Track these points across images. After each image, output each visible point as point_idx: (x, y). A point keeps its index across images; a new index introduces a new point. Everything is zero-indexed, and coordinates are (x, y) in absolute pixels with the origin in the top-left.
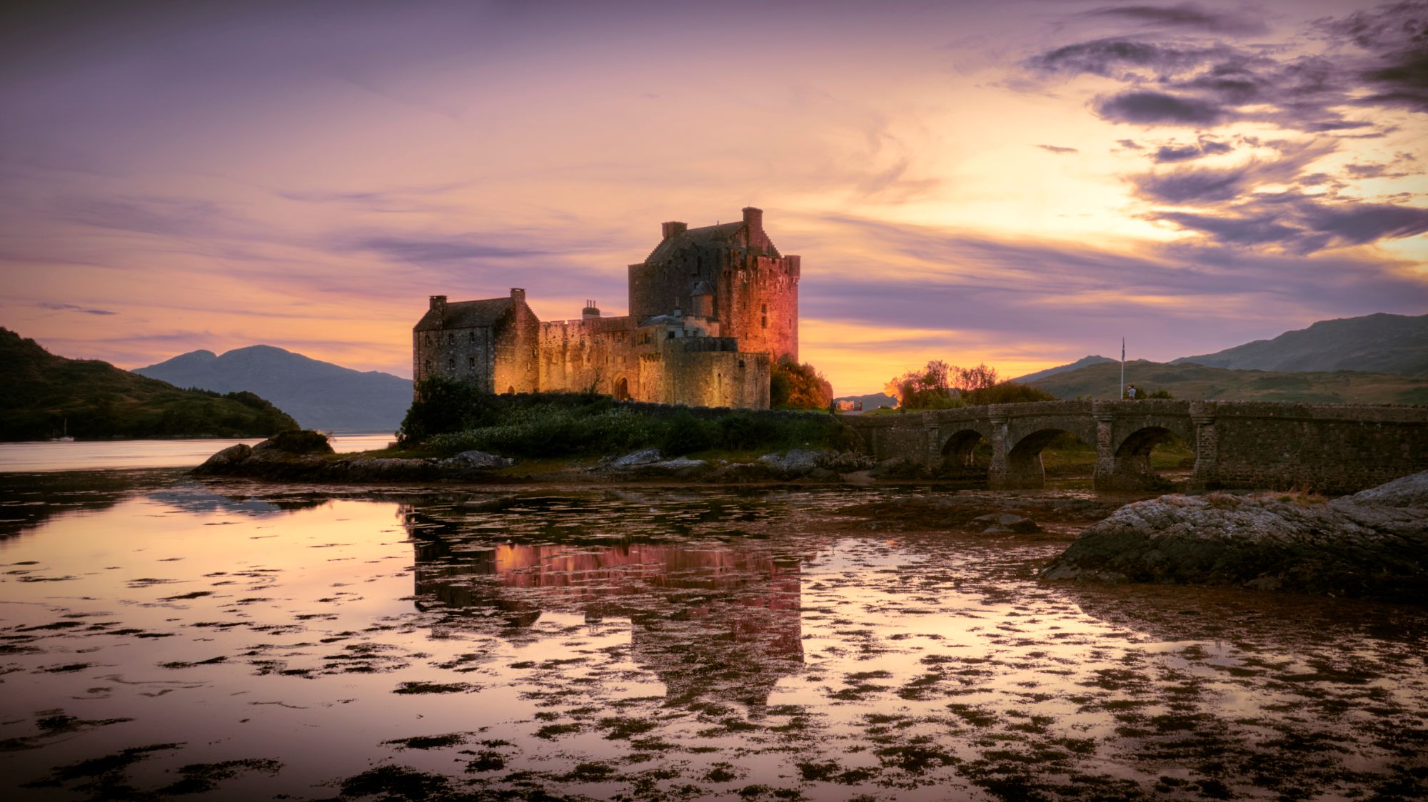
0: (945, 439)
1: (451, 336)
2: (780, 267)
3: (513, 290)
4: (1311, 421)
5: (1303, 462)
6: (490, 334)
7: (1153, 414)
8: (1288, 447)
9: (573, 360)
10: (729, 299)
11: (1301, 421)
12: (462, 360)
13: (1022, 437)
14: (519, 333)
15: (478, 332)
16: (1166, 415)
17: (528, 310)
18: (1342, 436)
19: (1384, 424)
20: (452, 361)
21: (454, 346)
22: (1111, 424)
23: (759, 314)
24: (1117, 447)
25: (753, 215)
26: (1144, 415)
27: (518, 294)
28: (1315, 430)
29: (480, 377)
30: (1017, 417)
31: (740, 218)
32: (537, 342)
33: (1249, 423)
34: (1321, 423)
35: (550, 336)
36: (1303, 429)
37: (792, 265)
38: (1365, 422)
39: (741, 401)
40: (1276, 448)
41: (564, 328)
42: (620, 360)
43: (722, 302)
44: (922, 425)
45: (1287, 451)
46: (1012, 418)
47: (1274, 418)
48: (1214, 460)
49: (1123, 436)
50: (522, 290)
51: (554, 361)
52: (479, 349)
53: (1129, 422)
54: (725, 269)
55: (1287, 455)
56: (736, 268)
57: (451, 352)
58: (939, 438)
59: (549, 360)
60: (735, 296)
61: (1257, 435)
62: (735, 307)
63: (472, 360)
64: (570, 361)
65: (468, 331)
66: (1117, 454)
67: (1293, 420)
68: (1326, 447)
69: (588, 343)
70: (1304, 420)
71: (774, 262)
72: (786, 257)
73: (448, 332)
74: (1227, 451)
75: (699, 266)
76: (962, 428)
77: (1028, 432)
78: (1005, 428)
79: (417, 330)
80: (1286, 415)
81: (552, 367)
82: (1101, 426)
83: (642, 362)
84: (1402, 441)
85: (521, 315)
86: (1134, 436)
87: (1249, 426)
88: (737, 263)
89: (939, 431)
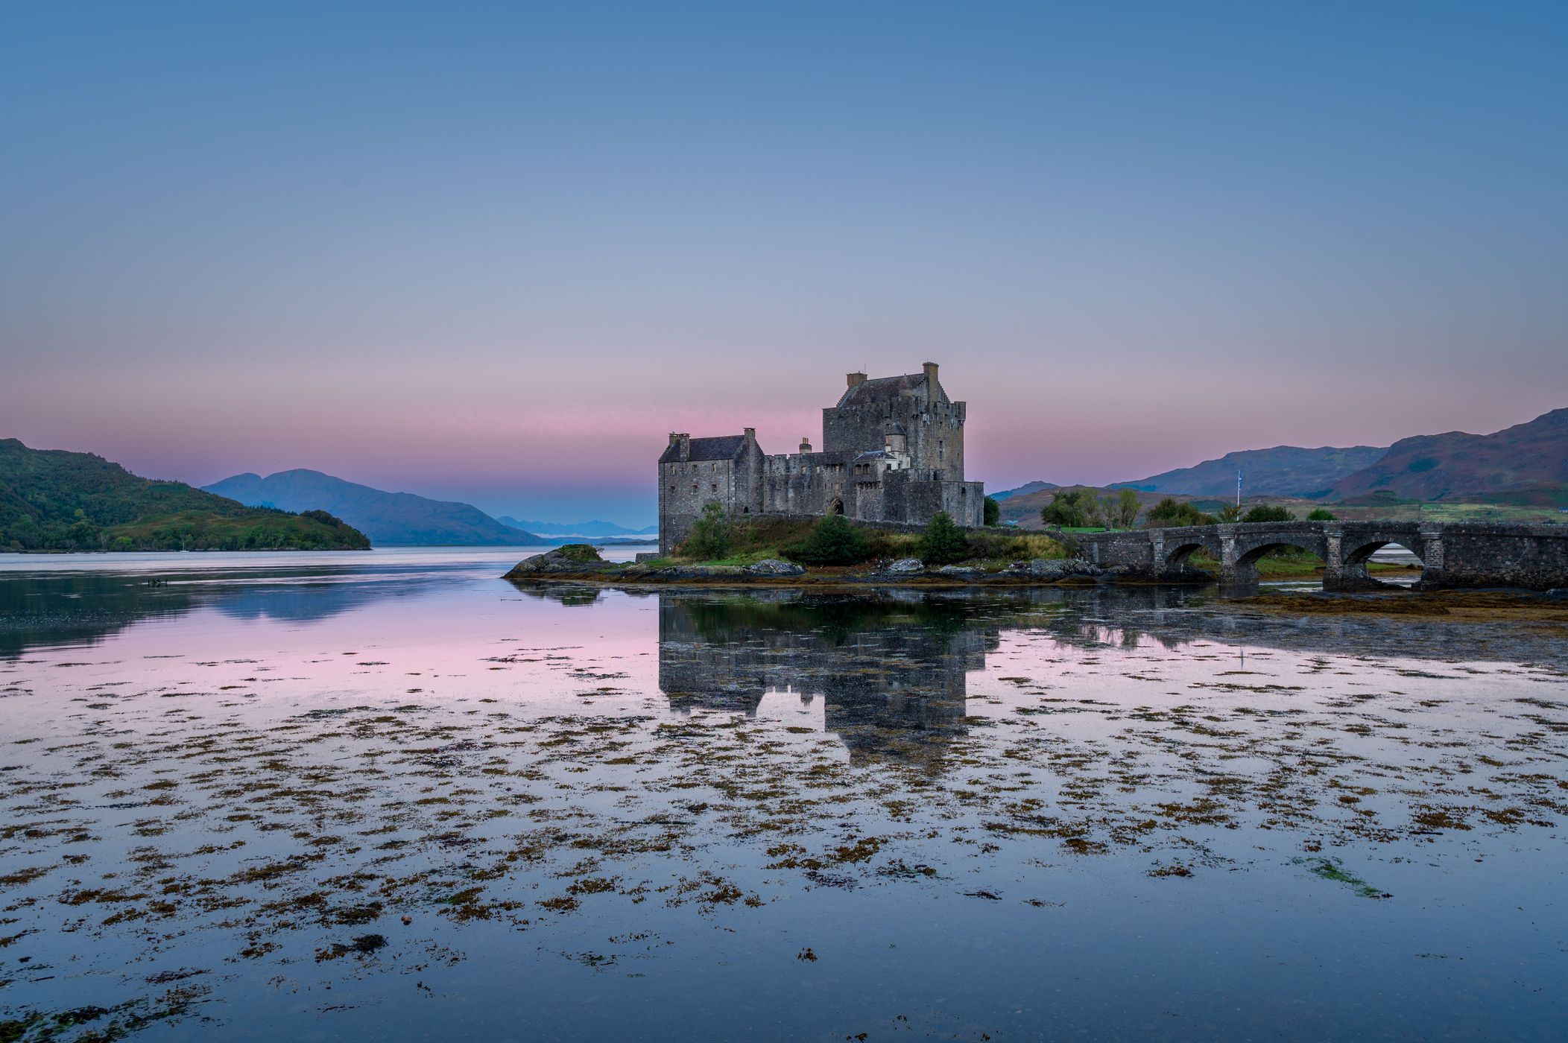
0: (1170, 551)
1: (695, 466)
2: (952, 411)
3: (746, 430)
4: (1530, 537)
6: (732, 465)
7: (1382, 533)
8: (1510, 557)
9: (795, 488)
10: (917, 437)
11: (1521, 538)
12: (705, 486)
13: (1249, 549)
14: (751, 464)
15: (719, 464)
16: (1394, 533)
17: (757, 446)
18: (1559, 549)
20: (696, 487)
21: (696, 476)
22: (1340, 539)
23: (938, 449)
24: (1346, 557)
25: (931, 368)
26: (1373, 532)
27: (751, 431)
28: (1534, 545)
29: (722, 501)
30: (1243, 534)
31: (921, 371)
32: (762, 472)
33: (1474, 538)
34: (1541, 540)
35: (774, 467)
36: (1524, 543)
37: (960, 409)
39: (963, 520)
40: (1499, 557)
41: (787, 462)
42: (837, 487)
43: (911, 440)
44: (1149, 540)
45: (1510, 560)
46: (1239, 535)
47: (1497, 535)
48: (1441, 567)
49: (1353, 547)
50: (753, 430)
51: (777, 487)
52: (721, 477)
53: (1358, 538)
54: (915, 413)
55: (1508, 563)
56: (922, 413)
57: (695, 480)
58: (1165, 550)
59: (773, 487)
60: (921, 434)
61: (1481, 548)
62: (921, 443)
63: (714, 486)
64: (792, 488)
65: (710, 463)
66: (1345, 563)
67: (1516, 536)
68: (1544, 557)
70: (1525, 537)
71: (948, 407)
72: (955, 403)
73: (692, 463)
74: (1453, 561)
75: (891, 411)
76: (1187, 542)
77: (1256, 546)
78: (1232, 542)
79: (662, 461)
80: (1509, 533)
81: (776, 493)
82: (1331, 540)
83: (858, 488)
85: (752, 450)
86: (1360, 549)
87: (1474, 541)
88: (923, 409)
89: (1164, 546)
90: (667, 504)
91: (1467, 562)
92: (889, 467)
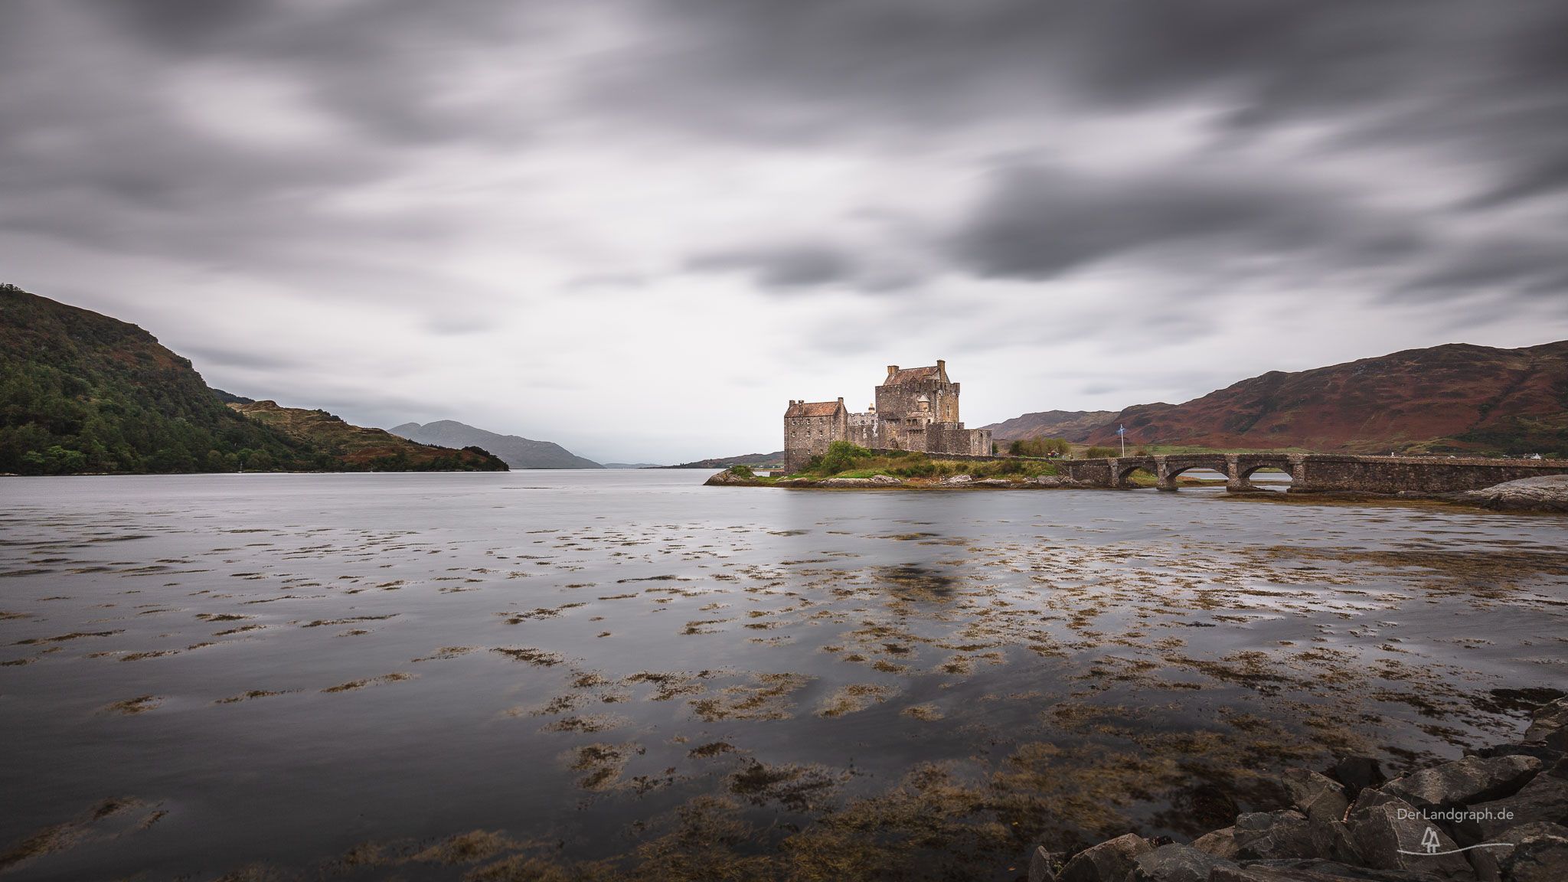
0: (1121, 471)
1: (808, 419)
2: (953, 389)
3: (839, 398)
4: (1358, 463)
5: (1355, 480)
6: (832, 419)
7: (1263, 460)
8: (1346, 474)
9: (867, 433)
10: (936, 404)
11: (1353, 463)
12: (815, 432)
14: (842, 418)
15: (824, 419)
16: (1271, 460)
17: (845, 408)
19: (1400, 464)
20: (809, 432)
21: (809, 425)
22: (1236, 464)
23: (946, 408)
24: (1241, 474)
25: (941, 363)
26: (1258, 460)
28: (1362, 467)
29: (826, 441)
30: (1171, 461)
31: (935, 364)
32: (847, 423)
34: (1364, 465)
35: (854, 420)
36: (1355, 467)
37: (957, 386)
38: (1390, 464)
40: (1339, 475)
41: (862, 417)
42: (894, 432)
43: (932, 405)
44: (1107, 464)
46: (1168, 461)
47: (1338, 462)
48: (1304, 482)
49: (1244, 469)
50: (842, 398)
51: (856, 432)
52: (826, 426)
53: (1248, 463)
54: (934, 389)
56: (938, 389)
57: (808, 427)
58: (1118, 470)
59: (854, 432)
60: (938, 402)
61: (1328, 469)
62: (938, 407)
63: (821, 431)
65: (819, 418)
66: (1240, 477)
67: (1348, 463)
69: (876, 424)
70: (1355, 463)
71: (951, 386)
72: (954, 384)
73: (806, 418)
74: (1311, 477)
75: (920, 388)
76: (1133, 466)
77: (1180, 467)
78: (1164, 466)
79: (786, 417)
80: (1345, 460)
81: (855, 436)
82: (1231, 465)
83: (908, 433)
84: (1410, 472)
85: (842, 411)
86: (1249, 470)
87: (1324, 465)
88: (938, 386)
89: (1118, 467)
90: (790, 442)
91: (1320, 477)
92: (929, 421)
